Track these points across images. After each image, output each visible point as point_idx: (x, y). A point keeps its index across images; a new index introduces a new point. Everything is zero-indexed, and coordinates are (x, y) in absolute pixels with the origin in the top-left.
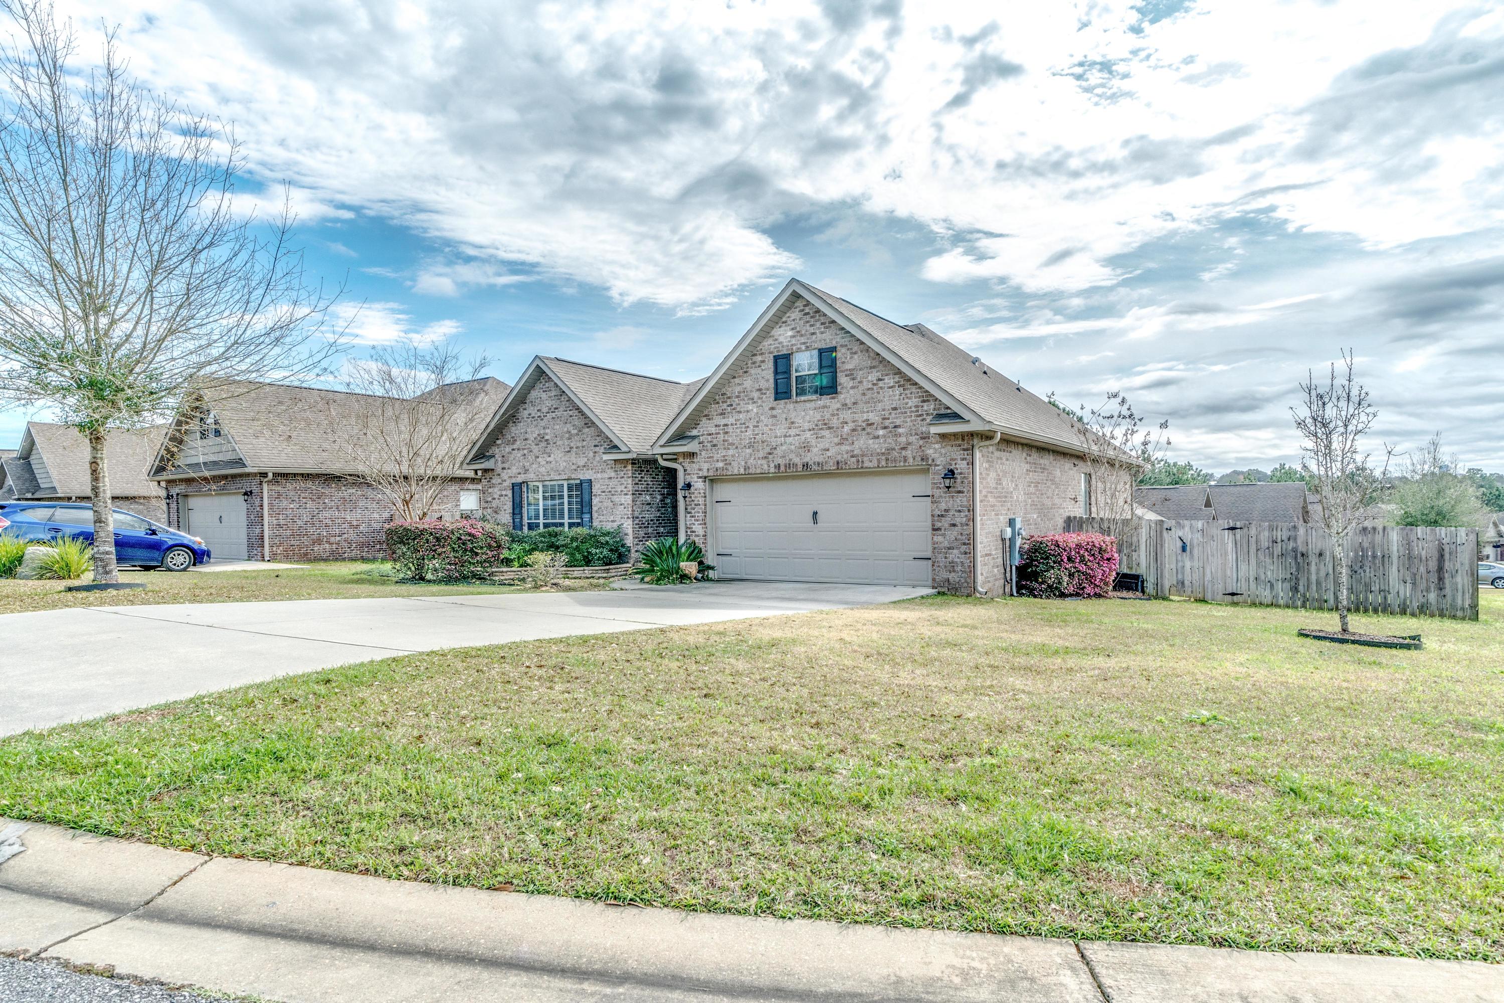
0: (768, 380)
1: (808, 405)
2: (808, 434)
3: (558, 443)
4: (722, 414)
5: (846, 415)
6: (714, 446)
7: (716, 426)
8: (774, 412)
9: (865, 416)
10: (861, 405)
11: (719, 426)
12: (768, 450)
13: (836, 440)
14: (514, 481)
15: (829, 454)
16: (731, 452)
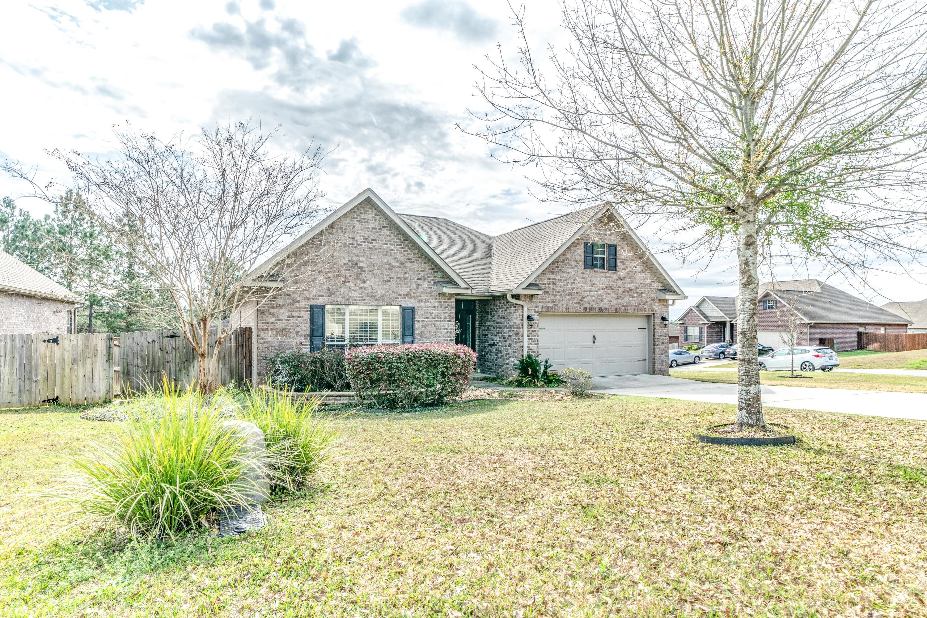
0: (580, 256)
1: (602, 274)
2: (602, 291)
4: (552, 272)
5: (620, 283)
6: (547, 292)
7: (548, 279)
8: (584, 276)
9: (629, 285)
10: (627, 279)
11: (550, 279)
12: (580, 298)
13: (615, 296)
14: (313, 302)
15: (612, 304)
16: (557, 297)
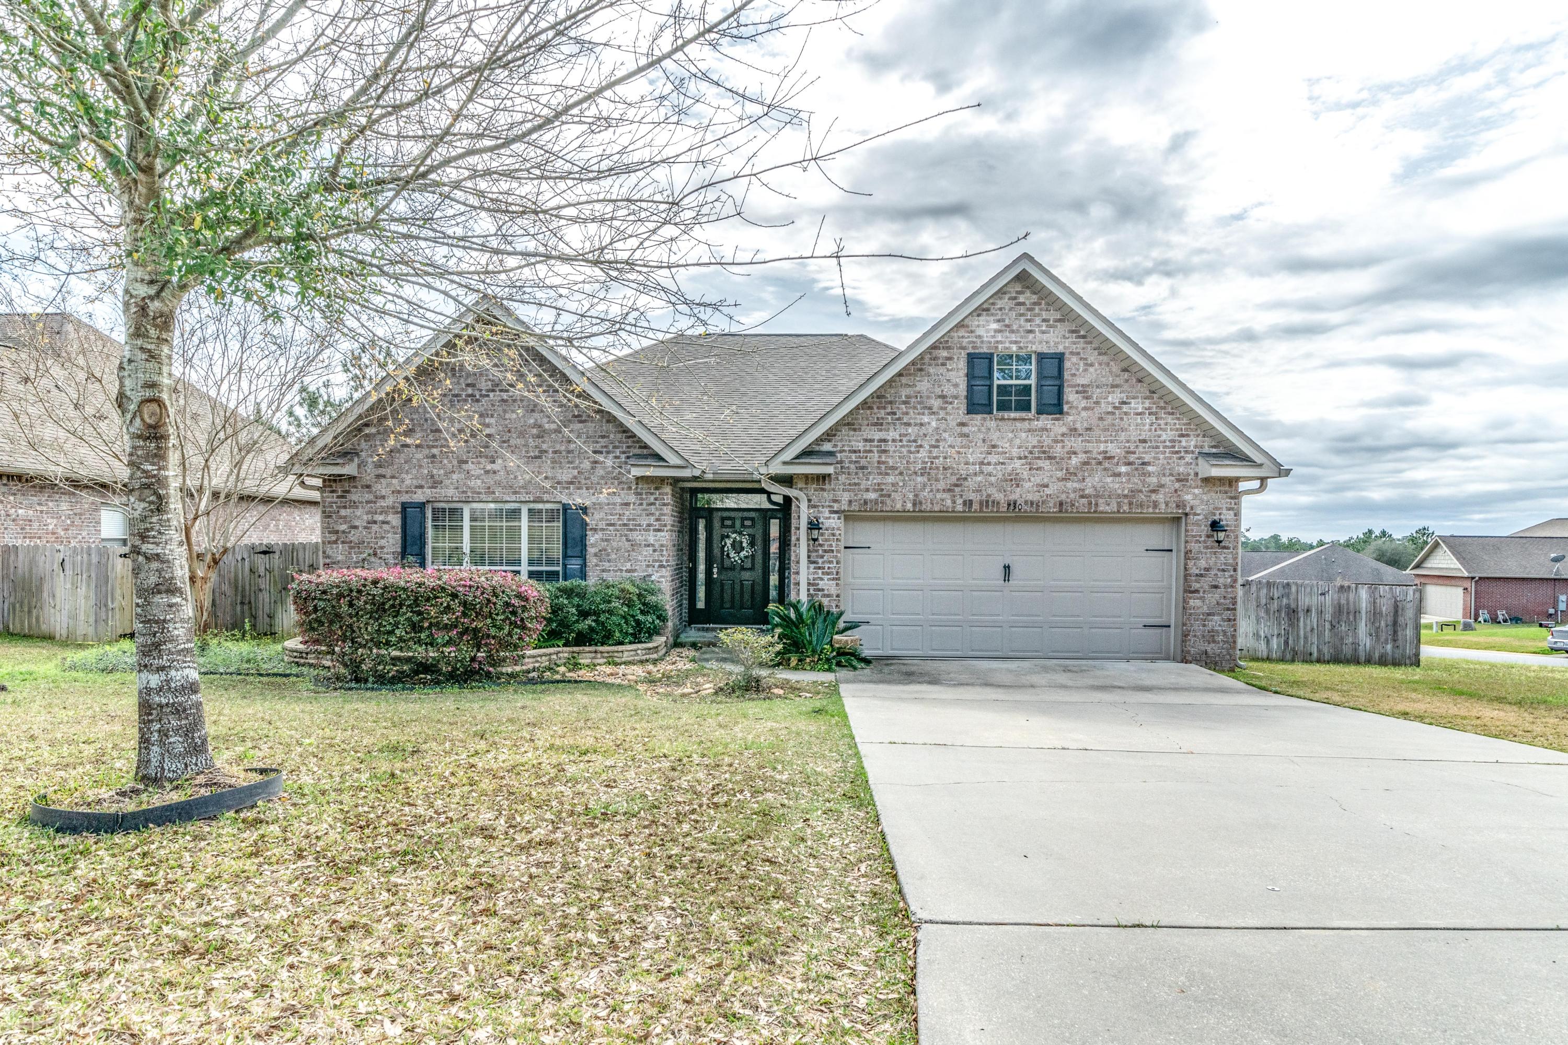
0: (956, 385)
1: (1019, 425)
2: (1018, 464)
3: (512, 442)
4: (876, 424)
5: (1076, 443)
6: (863, 468)
7: (866, 440)
8: (965, 430)
9: (1102, 447)
10: (1097, 432)
11: (872, 441)
12: (953, 479)
13: (1060, 474)
14: (405, 498)
15: (1048, 491)
16: (890, 479)
